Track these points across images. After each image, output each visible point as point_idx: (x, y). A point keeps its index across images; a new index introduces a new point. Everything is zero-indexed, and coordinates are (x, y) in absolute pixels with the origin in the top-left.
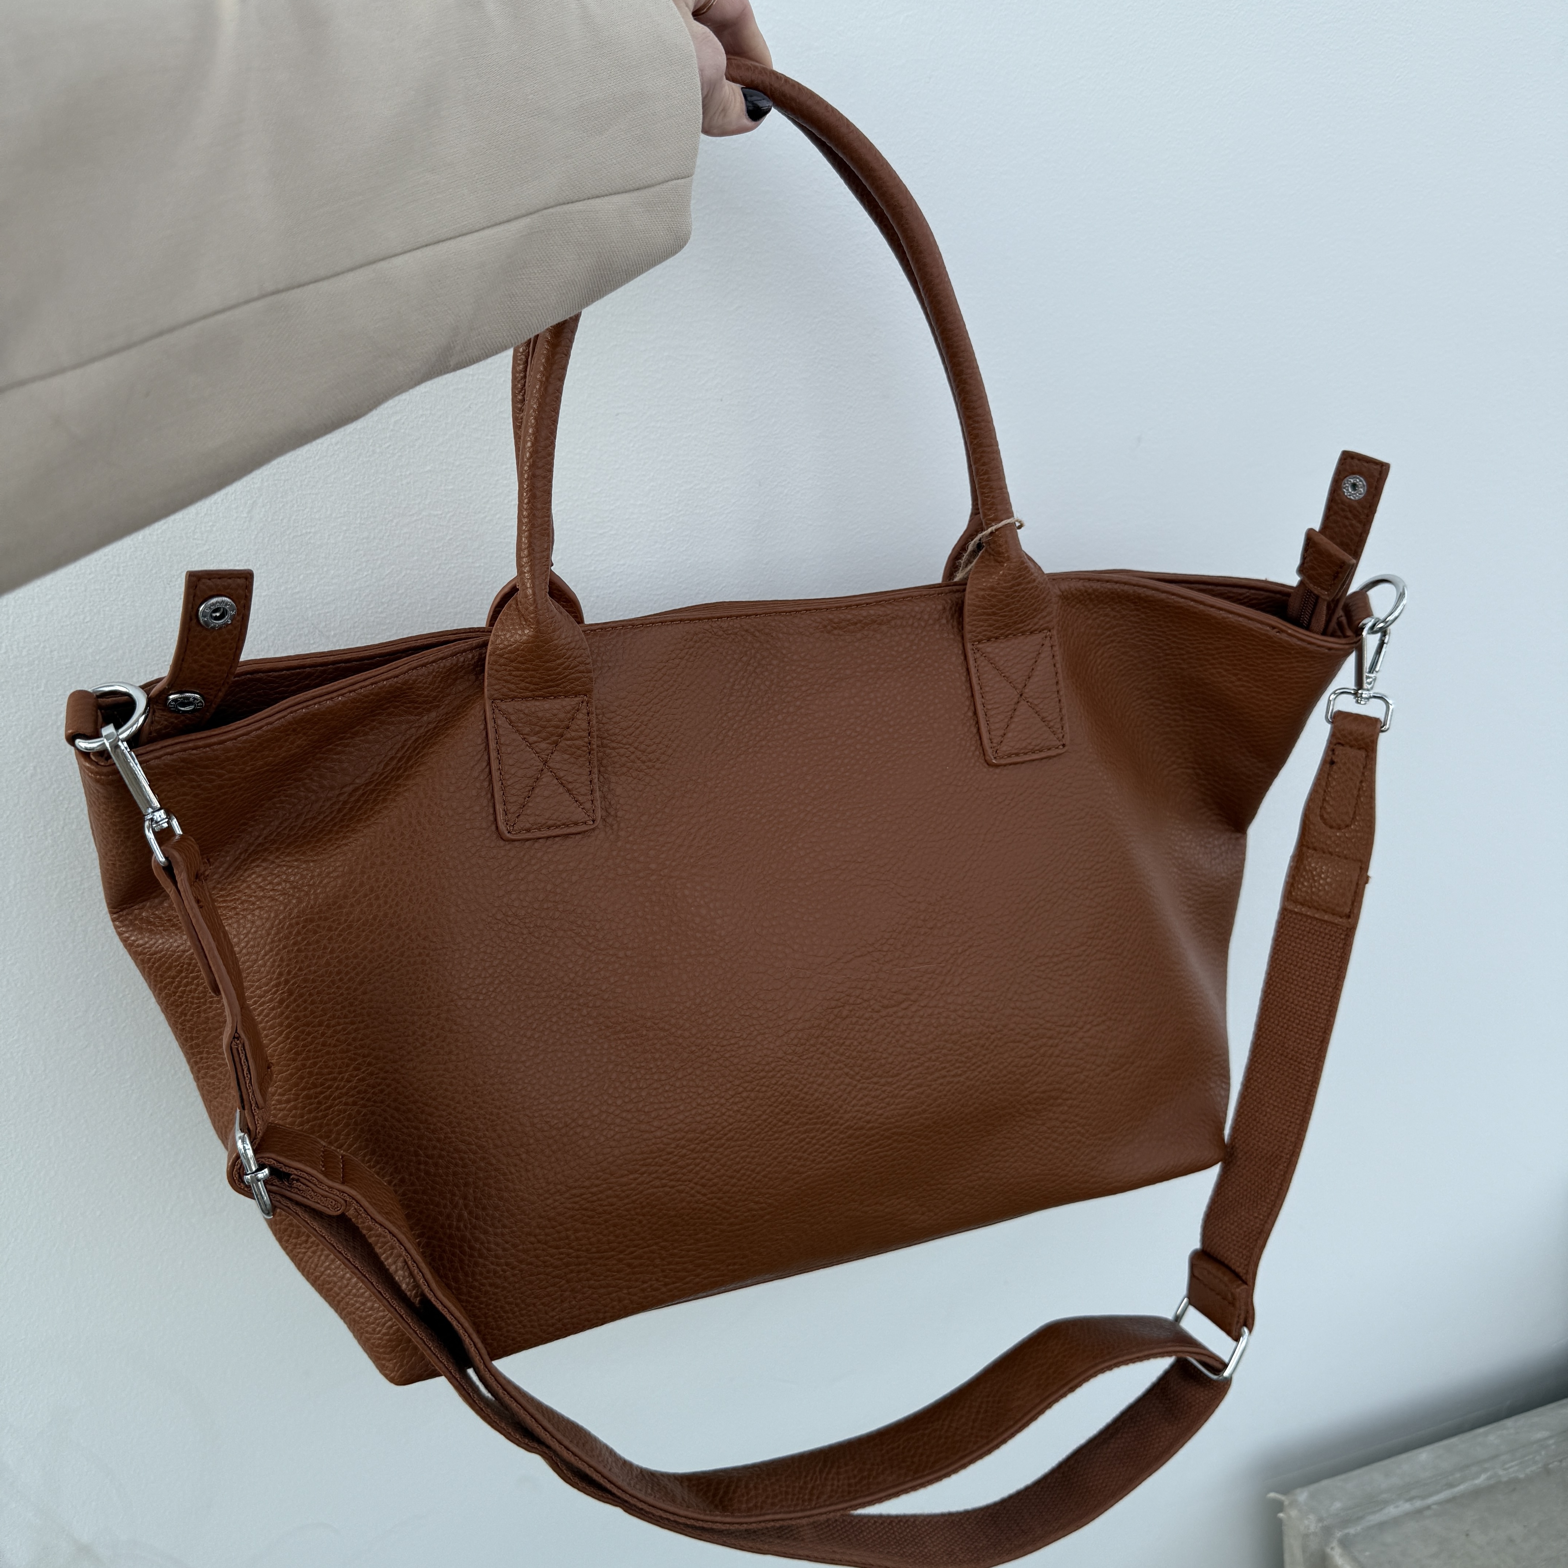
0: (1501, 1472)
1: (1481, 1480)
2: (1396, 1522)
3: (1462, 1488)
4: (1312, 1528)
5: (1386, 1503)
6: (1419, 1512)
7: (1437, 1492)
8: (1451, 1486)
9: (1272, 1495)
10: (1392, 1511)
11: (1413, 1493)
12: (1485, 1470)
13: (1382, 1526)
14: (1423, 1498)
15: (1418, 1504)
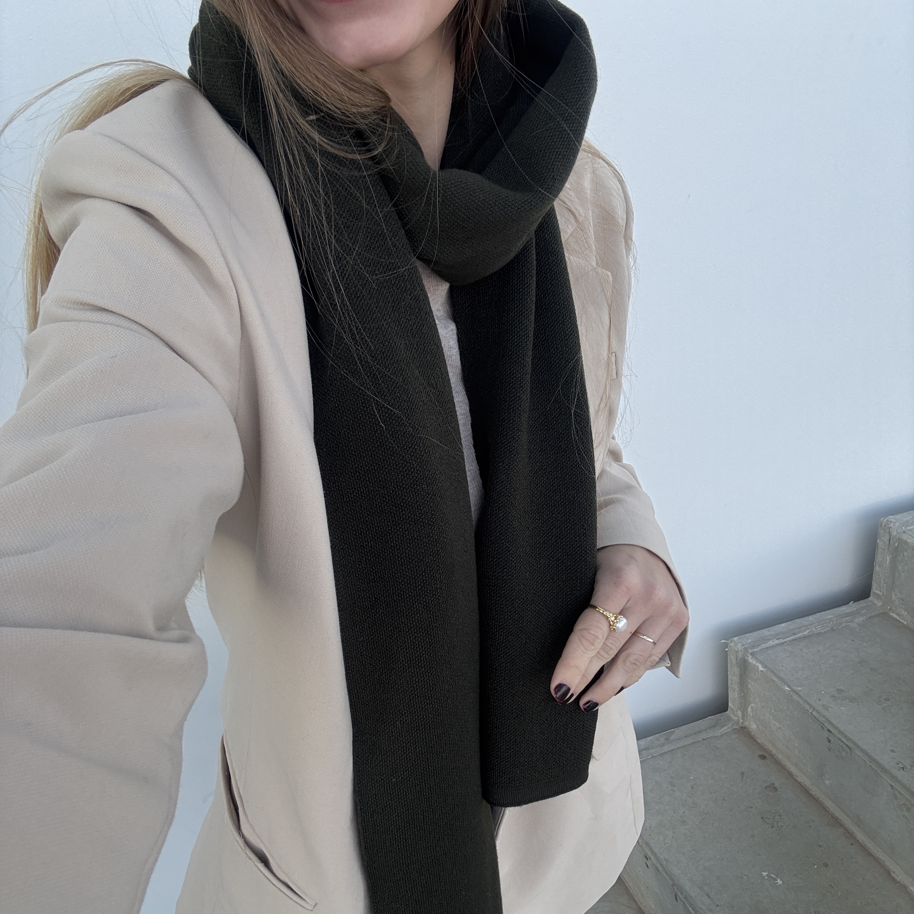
0: (814, 630)
1: (806, 633)
2: (773, 647)
3: (799, 635)
4: (740, 649)
5: (769, 640)
6: (782, 644)
7: (789, 637)
8: (795, 634)
9: (723, 641)
10: (771, 643)
11: (780, 636)
12: (809, 629)
13: (767, 648)
14: (784, 639)
15: (782, 641)
